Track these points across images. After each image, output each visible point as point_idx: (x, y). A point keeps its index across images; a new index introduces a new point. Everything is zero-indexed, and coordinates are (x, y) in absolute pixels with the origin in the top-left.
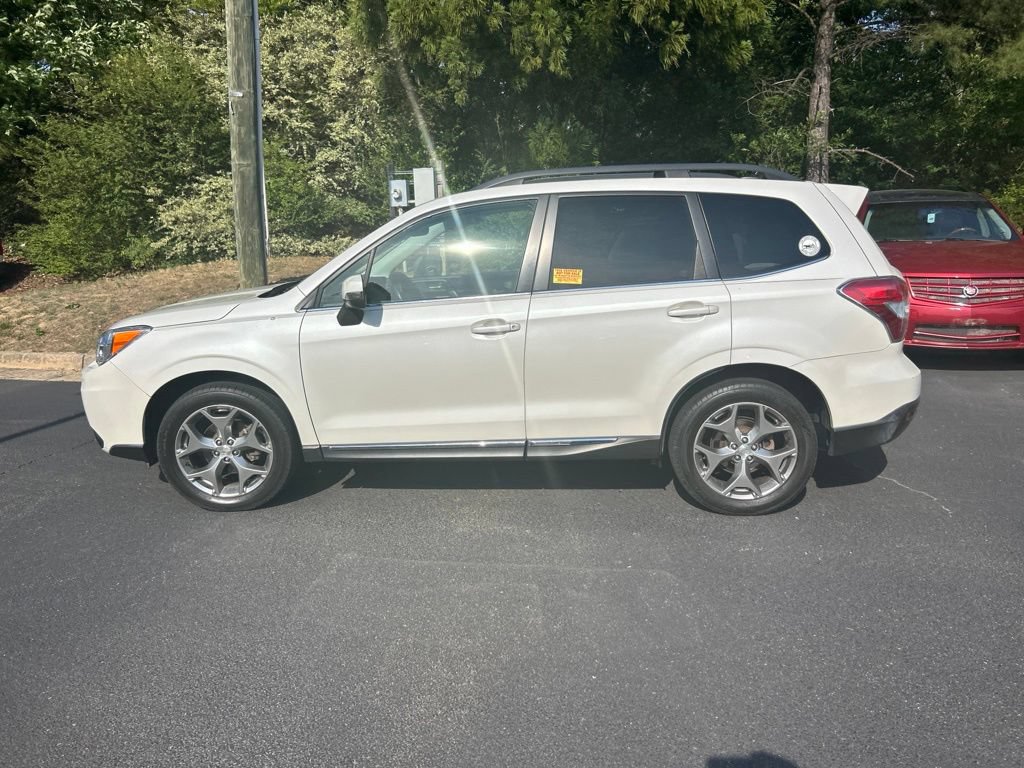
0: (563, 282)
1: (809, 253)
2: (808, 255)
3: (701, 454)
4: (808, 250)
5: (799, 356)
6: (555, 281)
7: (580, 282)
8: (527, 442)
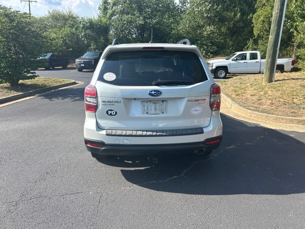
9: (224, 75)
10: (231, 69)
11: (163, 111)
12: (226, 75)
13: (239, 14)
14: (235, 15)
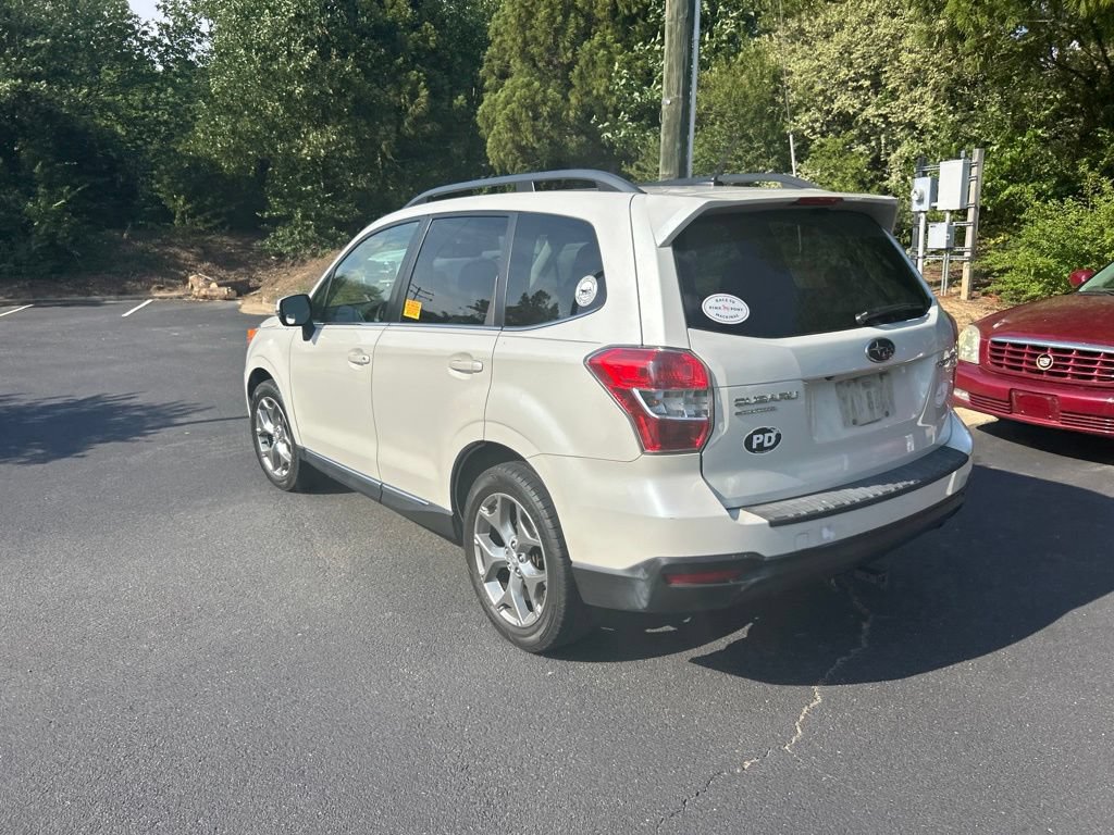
0: (408, 315)
1: (583, 300)
2: (582, 303)
3: (480, 547)
4: (584, 297)
5: (536, 445)
6: (405, 313)
7: (417, 318)
8: (381, 485)
11: (886, 409)
13: (424, 93)
14: (414, 95)
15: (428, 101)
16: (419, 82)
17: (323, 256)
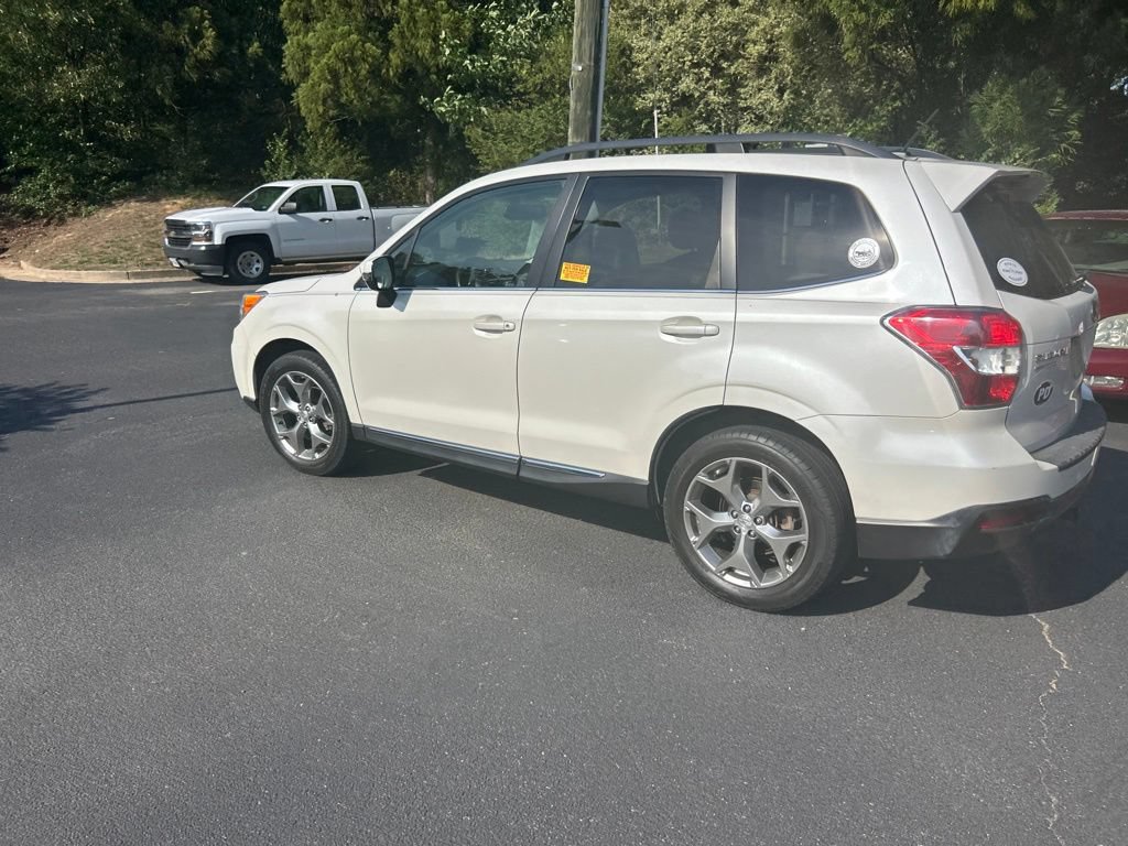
0: (570, 279)
1: (860, 262)
2: (859, 266)
3: (692, 514)
4: (861, 259)
5: (811, 407)
6: (562, 277)
7: (585, 280)
8: (520, 460)
9: (260, 271)
10: (284, 244)
12: (267, 269)
13: (211, 33)
14: (197, 36)
15: (214, 44)
16: (203, 19)
17: (89, 214)
